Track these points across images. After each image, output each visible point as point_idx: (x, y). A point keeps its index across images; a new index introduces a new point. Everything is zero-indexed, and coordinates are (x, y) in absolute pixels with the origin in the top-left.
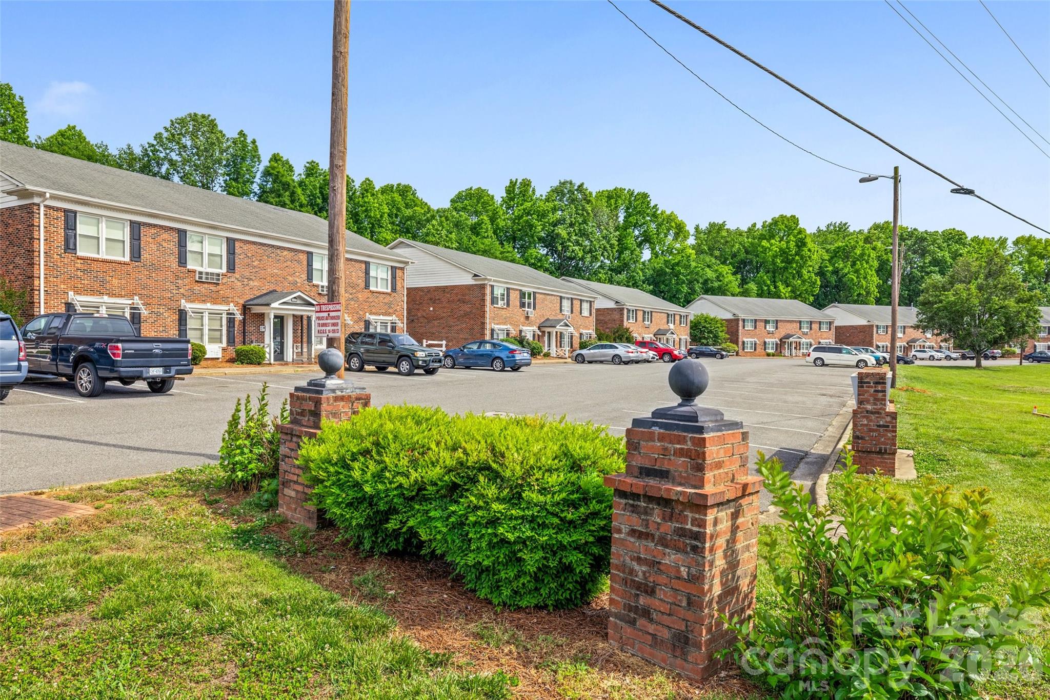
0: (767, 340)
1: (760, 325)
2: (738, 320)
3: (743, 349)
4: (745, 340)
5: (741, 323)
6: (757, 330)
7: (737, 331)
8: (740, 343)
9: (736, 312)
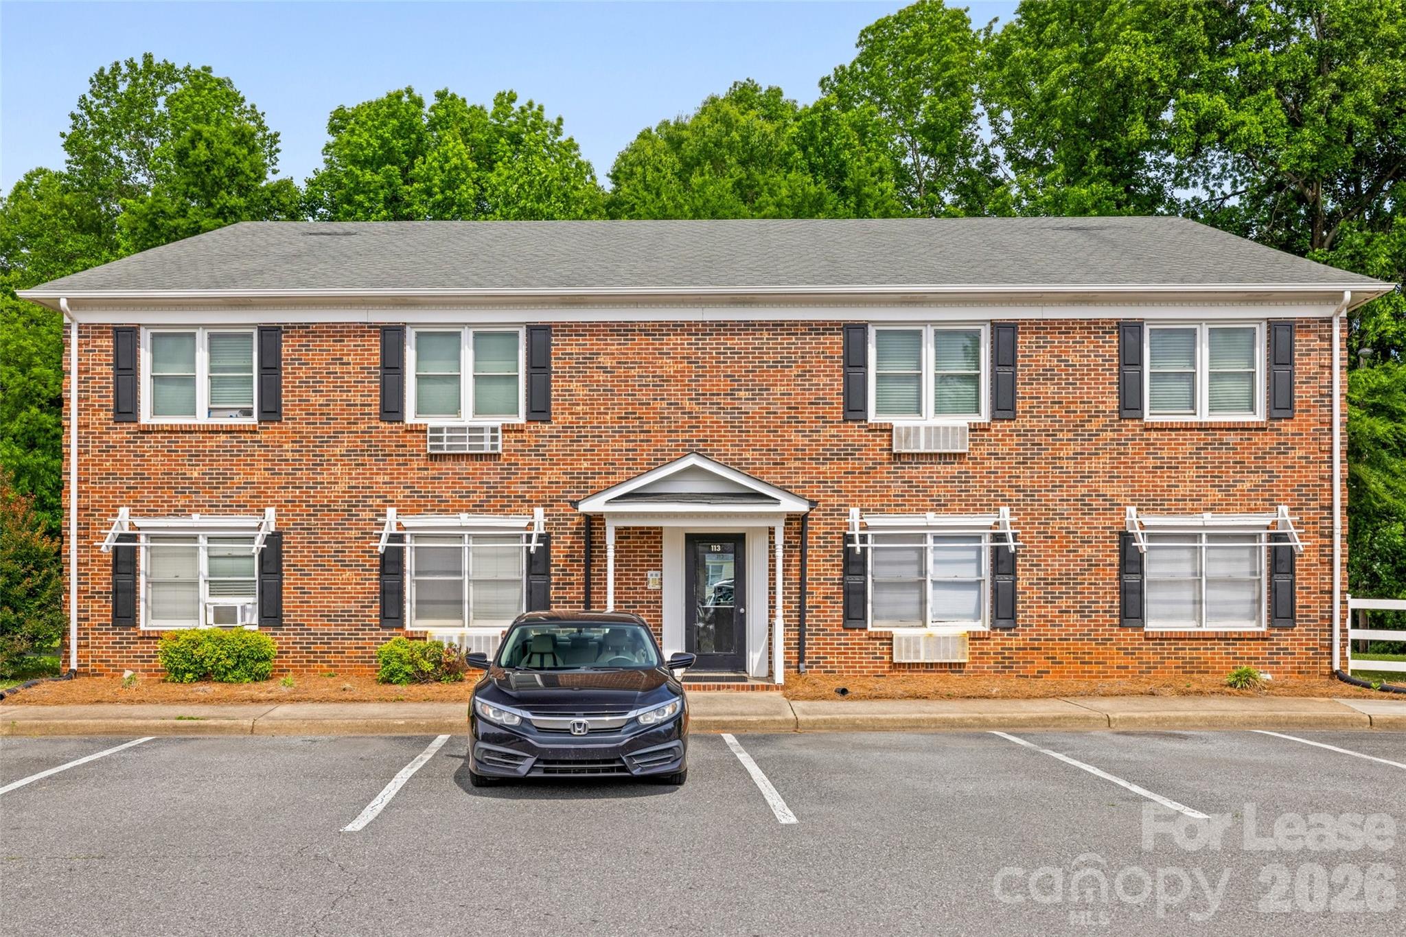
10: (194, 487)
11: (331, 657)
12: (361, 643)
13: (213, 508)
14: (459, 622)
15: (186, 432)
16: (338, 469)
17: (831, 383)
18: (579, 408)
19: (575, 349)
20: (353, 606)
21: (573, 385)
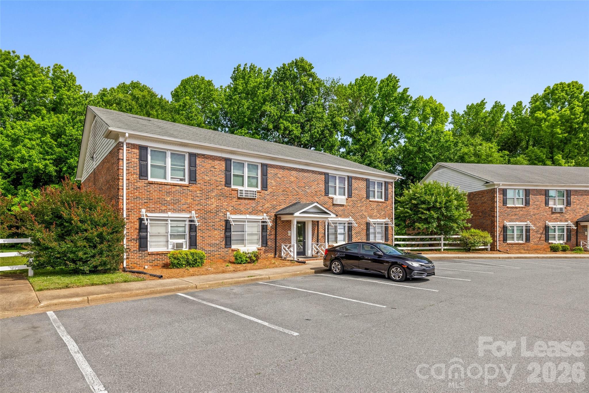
0: (550, 224)
1: (537, 200)
2: (493, 191)
3: (505, 239)
4: (508, 224)
5: (498, 197)
6: (531, 208)
7: (493, 209)
8: (498, 230)
9: (489, 178)
10: (168, 203)
11: (211, 258)
12: (219, 253)
13: (174, 211)
14: (243, 246)
15: (166, 185)
16: (213, 200)
17: (322, 186)
18: (274, 188)
19: (273, 172)
20: (218, 242)
21: (272, 181)
